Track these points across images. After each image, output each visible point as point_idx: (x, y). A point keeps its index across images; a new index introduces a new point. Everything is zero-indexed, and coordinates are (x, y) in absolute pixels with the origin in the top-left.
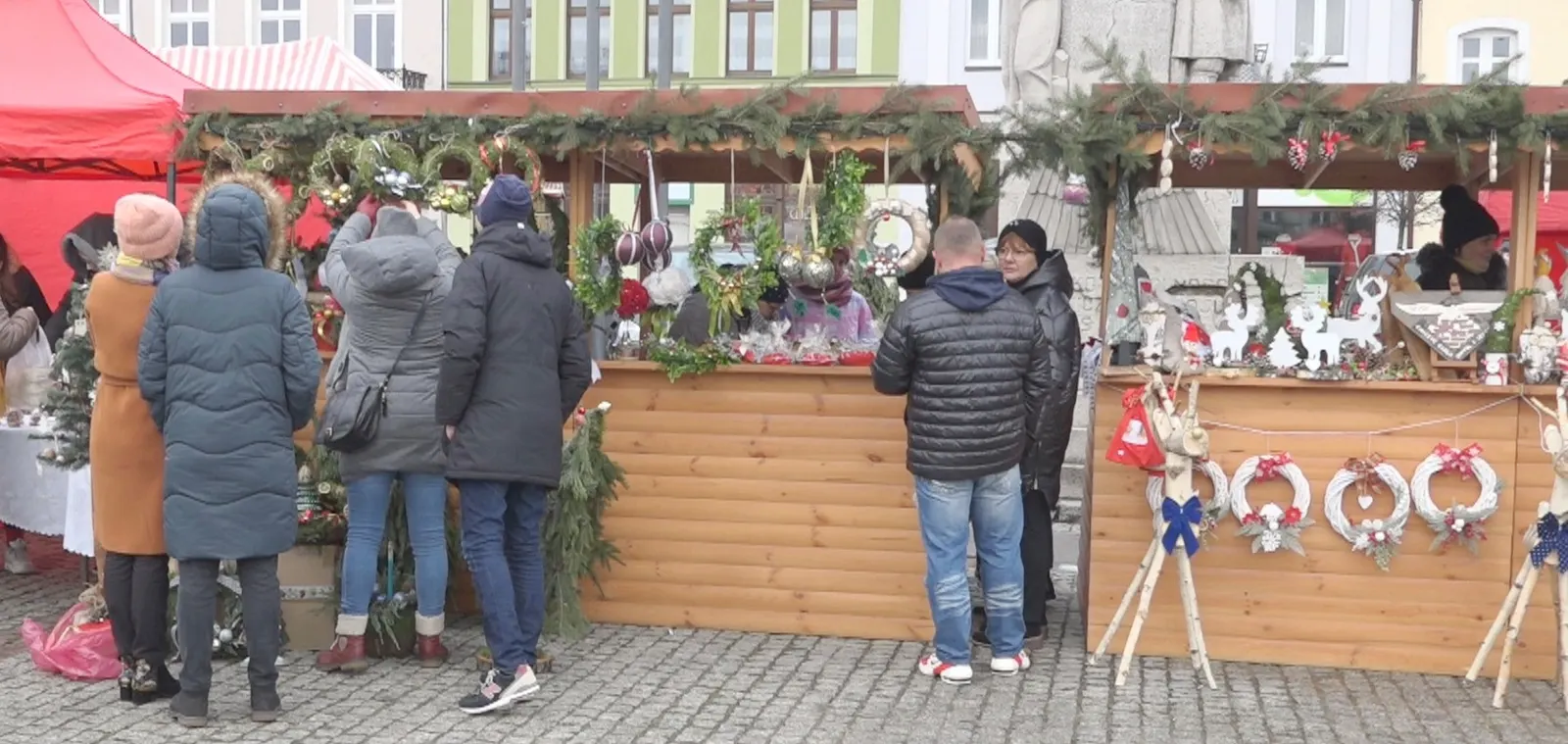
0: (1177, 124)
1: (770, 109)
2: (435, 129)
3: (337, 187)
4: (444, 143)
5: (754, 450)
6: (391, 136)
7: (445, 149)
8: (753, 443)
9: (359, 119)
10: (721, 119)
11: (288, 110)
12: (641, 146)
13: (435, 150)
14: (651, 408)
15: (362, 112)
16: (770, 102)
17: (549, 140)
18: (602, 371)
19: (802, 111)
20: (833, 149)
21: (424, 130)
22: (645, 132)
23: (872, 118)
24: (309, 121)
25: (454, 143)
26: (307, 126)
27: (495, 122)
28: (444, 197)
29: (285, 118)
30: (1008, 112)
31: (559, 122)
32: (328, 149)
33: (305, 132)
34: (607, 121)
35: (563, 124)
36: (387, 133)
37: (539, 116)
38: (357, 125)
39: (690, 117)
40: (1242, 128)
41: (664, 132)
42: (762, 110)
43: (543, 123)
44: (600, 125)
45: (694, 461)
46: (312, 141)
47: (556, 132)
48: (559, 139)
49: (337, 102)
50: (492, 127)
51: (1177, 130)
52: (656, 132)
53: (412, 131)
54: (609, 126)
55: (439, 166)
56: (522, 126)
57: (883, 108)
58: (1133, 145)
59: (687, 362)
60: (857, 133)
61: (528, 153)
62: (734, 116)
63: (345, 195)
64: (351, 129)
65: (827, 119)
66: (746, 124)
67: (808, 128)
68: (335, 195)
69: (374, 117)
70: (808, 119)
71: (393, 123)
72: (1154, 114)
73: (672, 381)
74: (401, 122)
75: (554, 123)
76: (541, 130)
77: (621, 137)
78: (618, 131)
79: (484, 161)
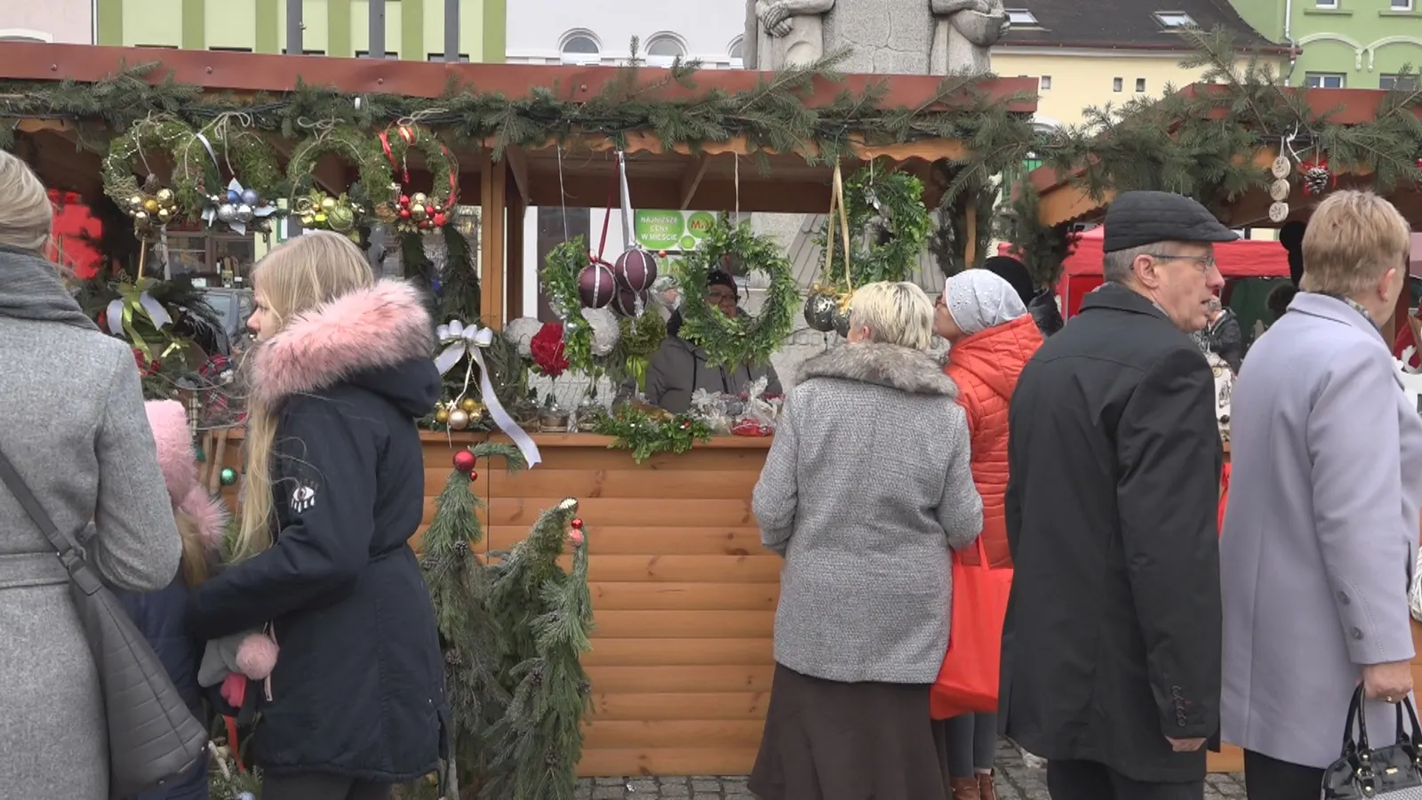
0: (1292, 137)
1: (792, 99)
2: (305, 110)
3: (153, 192)
4: (319, 131)
5: (733, 544)
6: (233, 119)
7: (319, 141)
8: (731, 536)
9: (182, 91)
10: (723, 110)
11: (66, 74)
12: (607, 144)
13: (307, 142)
14: (597, 494)
15: (190, 81)
16: (791, 90)
17: (479, 131)
18: (541, 448)
19: (829, 103)
20: (870, 156)
21: (287, 111)
22: (615, 125)
23: (921, 115)
24: (105, 90)
25: (332, 133)
26: (100, 98)
27: (396, 104)
28: (319, 211)
29: (64, 85)
30: (1098, 114)
31: (493, 105)
32: (135, 134)
33: (96, 106)
34: (564, 107)
35: (500, 110)
36: (228, 114)
37: (465, 96)
38: (181, 101)
39: (677, 107)
40: (1372, 144)
41: (643, 124)
42: (783, 99)
43: (472, 107)
44: (553, 113)
45: (652, 562)
46: (107, 121)
47: (490, 120)
48: (492, 131)
49: (148, 64)
50: (392, 112)
51: (1295, 144)
52: (633, 125)
53: (268, 112)
54: (566, 114)
55: (313, 165)
56: (437, 111)
57: (938, 103)
58: (1238, 159)
59: (657, 437)
60: (901, 137)
61: (442, 150)
62: (740, 108)
63: (166, 204)
64: (172, 106)
65: (864, 115)
66: (755, 117)
67: (838, 127)
68: (150, 204)
69: (209, 90)
70: (838, 115)
71: (236, 99)
72: (1268, 124)
73: (638, 462)
74: (250, 99)
75: (487, 106)
76: (469, 117)
77: (577, 132)
78: (577, 122)
79: (386, 157)
